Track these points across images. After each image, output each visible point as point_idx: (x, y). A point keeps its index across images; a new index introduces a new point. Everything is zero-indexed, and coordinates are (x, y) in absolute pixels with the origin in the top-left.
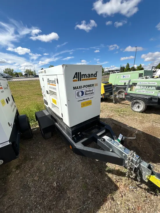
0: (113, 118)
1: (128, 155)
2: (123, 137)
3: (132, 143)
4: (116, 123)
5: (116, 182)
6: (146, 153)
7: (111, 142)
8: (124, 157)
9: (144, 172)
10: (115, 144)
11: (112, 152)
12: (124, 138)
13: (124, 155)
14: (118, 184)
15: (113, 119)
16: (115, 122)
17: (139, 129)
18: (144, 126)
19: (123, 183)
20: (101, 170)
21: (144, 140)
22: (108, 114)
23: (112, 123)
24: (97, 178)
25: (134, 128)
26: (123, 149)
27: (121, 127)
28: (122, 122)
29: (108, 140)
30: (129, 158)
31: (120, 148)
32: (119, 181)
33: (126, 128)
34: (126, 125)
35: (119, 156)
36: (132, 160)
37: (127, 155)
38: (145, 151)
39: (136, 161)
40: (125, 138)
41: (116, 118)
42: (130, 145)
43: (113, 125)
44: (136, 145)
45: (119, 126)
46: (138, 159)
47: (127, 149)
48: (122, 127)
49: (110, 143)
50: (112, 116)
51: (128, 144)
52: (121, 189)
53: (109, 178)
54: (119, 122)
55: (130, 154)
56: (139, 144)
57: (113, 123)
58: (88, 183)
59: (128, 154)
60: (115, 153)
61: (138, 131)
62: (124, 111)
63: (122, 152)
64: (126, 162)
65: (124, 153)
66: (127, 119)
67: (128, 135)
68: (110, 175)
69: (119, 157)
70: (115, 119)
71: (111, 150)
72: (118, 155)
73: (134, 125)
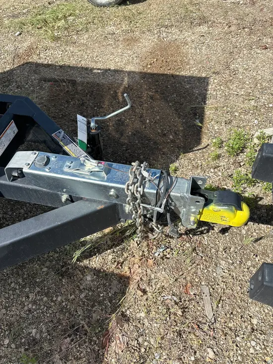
0: (34, 59)
1: (125, 187)
2: (89, 123)
3: (123, 123)
4: (55, 75)
5: (118, 268)
6: (165, 135)
7: (51, 170)
8: (117, 197)
9: (185, 208)
10: (66, 169)
11: (71, 200)
12: (92, 124)
13: (112, 192)
14: (125, 270)
15: (38, 65)
16: (48, 74)
17: (129, 68)
18: (139, 51)
19: (137, 256)
20: (63, 267)
21: (152, 98)
22: (10, 47)
23: (40, 80)
24: (59, 299)
25: (116, 71)
26: (103, 174)
27: (74, 83)
28: (72, 62)
29: (32, 166)
30: (133, 194)
31: (92, 173)
32: (125, 260)
33: (90, 79)
34: (87, 69)
35: (100, 202)
36: (143, 196)
37: (123, 189)
38: (162, 131)
39: (155, 192)
40: (97, 122)
41: (49, 53)
42: (122, 135)
43: (47, 85)
44: (137, 125)
45: (69, 81)
46: (160, 178)
47: (115, 165)
48: (79, 80)
49: (46, 173)
50: (31, 50)
51: (114, 133)
52: (135, 277)
53: (97, 272)
54: (61, 67)
55: (131, 177)
56: (141, 117)
57: (45, 80)
58: (38, 336)
59: (124, 183)
60: (81, 199)
61: (129, 73)
62: (65, 17)
63: (105, 187)
64: (128, 208)
65: (112, 187)
66: (84, 45)
67: (107, 103)
68: (95, 262)
69: (100, 207)
70: (44, 58)
71: (64, 197)
72: (95, 201)
73: (112, 57)
